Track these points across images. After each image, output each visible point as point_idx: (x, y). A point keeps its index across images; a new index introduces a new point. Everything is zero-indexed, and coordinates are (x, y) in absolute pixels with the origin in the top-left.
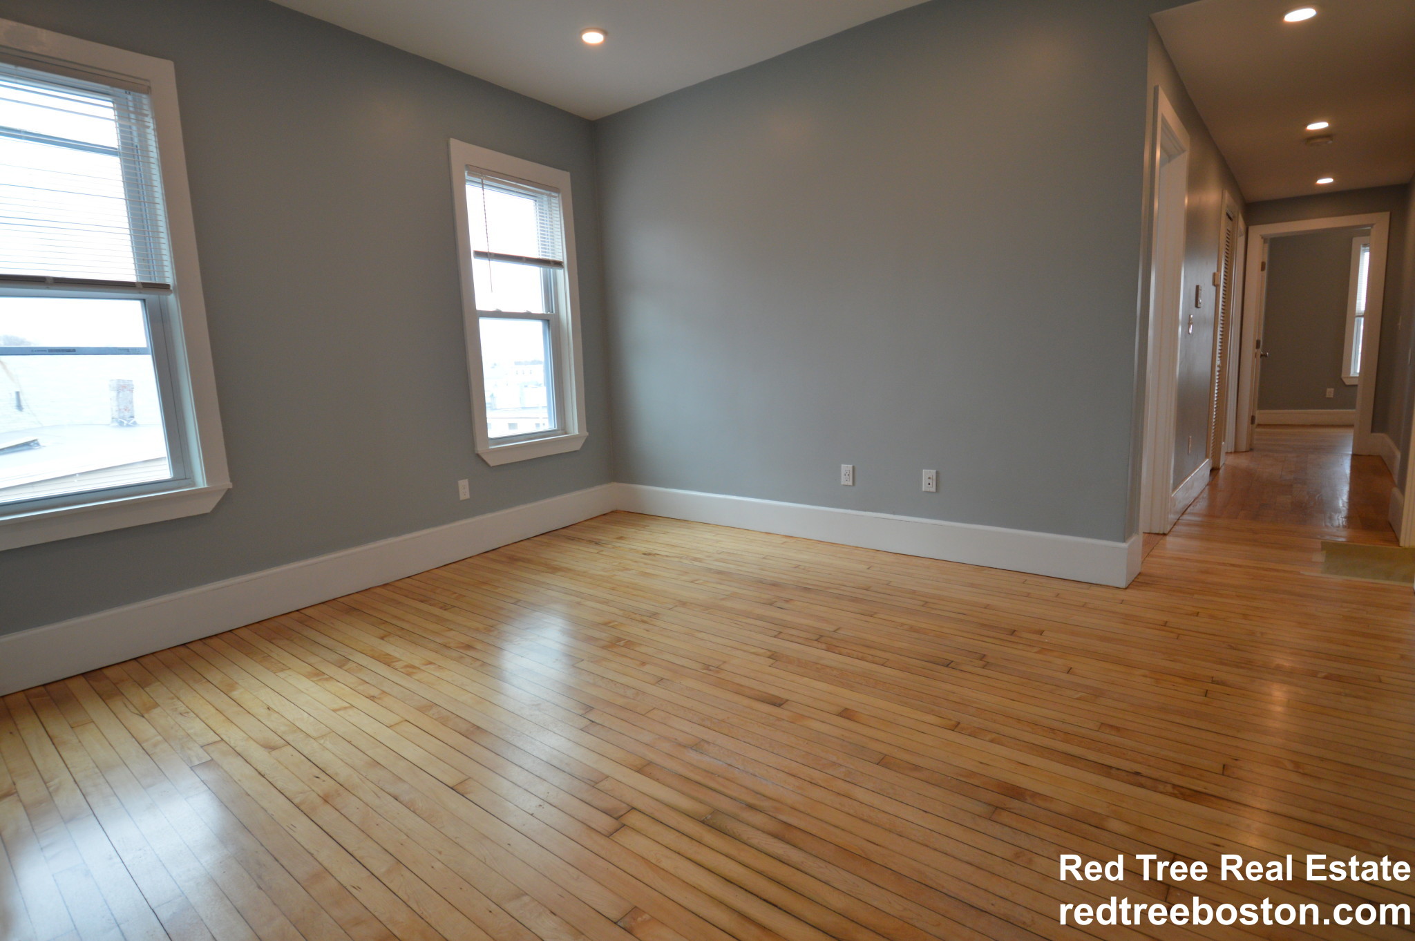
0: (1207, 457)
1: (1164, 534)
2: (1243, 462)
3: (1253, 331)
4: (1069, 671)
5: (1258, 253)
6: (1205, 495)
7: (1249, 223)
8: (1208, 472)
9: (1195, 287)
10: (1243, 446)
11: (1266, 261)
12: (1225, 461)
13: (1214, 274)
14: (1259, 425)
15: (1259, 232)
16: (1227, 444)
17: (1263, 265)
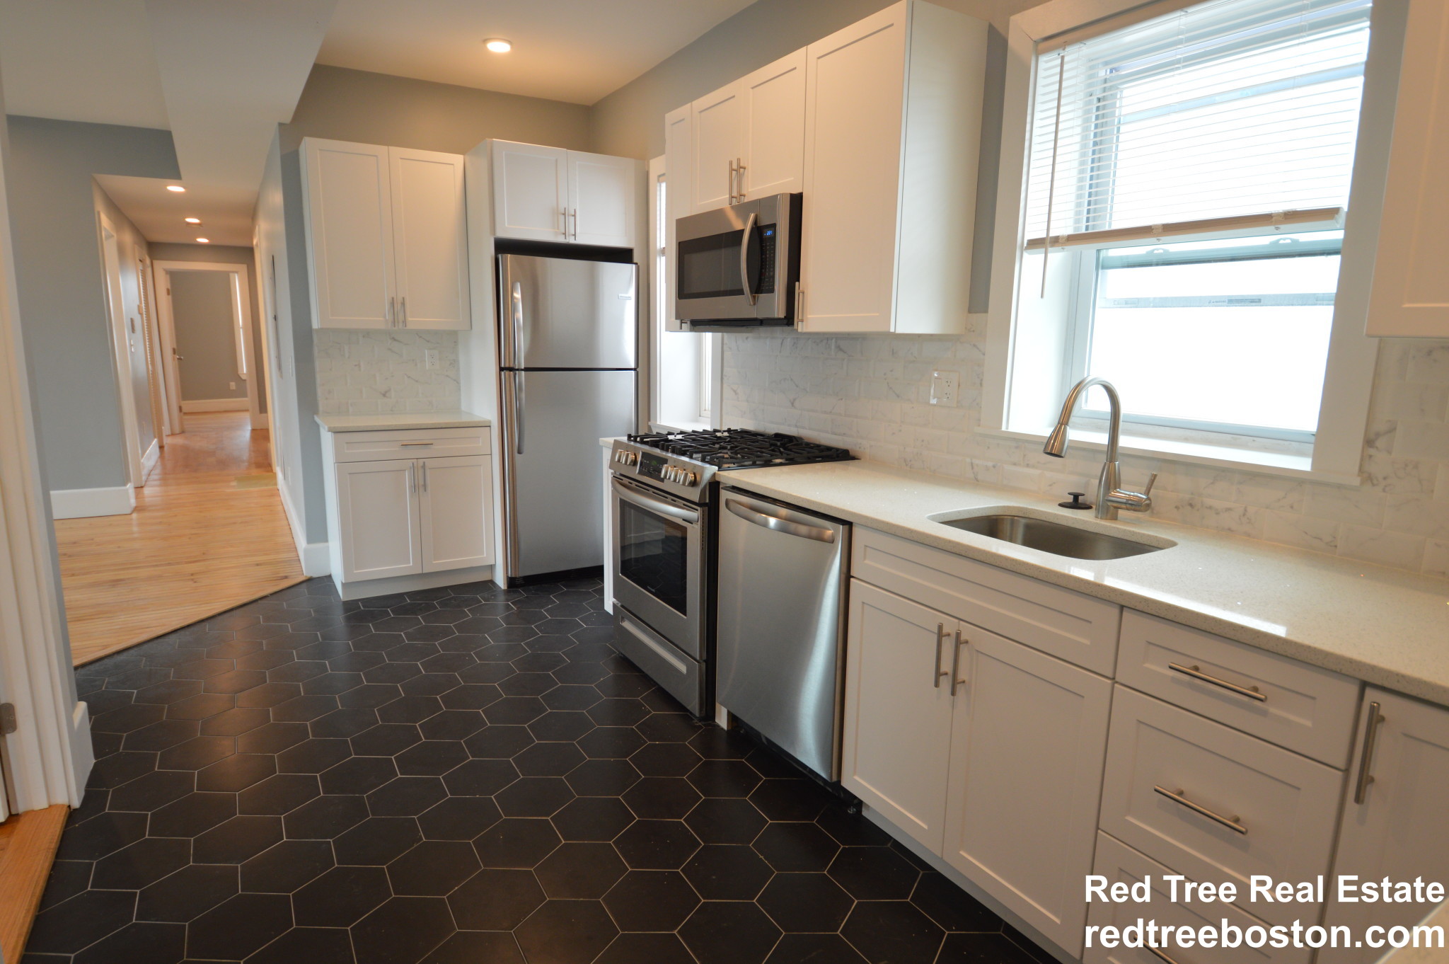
0: (155, 437)
1: (142, 487)
2: (179, 441)
3: (169, 344)
4: (119, 547)
5: (163, 283)
6: (159, 464)
7: (152, 258)
8: (158, 449)
9: (129, 321)
10: (177, 430)
11: (169, 288)
12: (168, 441)
13: (138, 306)
14: (185, 414)
15: (162, 266)
16: (166, 429)
17: (168, 290)
